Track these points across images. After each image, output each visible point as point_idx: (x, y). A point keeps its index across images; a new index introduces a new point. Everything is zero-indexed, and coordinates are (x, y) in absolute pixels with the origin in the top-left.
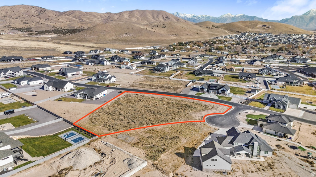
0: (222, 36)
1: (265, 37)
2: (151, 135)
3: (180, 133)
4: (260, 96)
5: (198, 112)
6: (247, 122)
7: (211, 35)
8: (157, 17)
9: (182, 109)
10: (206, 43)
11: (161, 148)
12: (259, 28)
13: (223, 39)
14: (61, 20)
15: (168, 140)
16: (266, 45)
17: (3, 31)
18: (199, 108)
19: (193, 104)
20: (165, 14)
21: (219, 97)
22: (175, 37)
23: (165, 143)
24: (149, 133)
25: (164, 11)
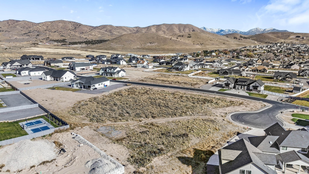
0: (251, 46)
1: (299, 47)
2: (146, 129)
3: (191, 129)
4: (306, 95)
5: (220, 107)
6: (294, 123)
7: (239, 45)
8: (183, 30)
9: (198, 103)
10: (233, 51)
11: (156, 148)
12: (291, 39)
13: (252, 49)
14: (93, 34)
15: (171, 139)
16: (301, 54)
17: (41, 42)
18: (221, 103)
19: (214, 99)
20: (191, 27)
21: (250, 94)
22: (200, 46)
23: (164, 141)
24: (146, 127)
25: (191, 25)
